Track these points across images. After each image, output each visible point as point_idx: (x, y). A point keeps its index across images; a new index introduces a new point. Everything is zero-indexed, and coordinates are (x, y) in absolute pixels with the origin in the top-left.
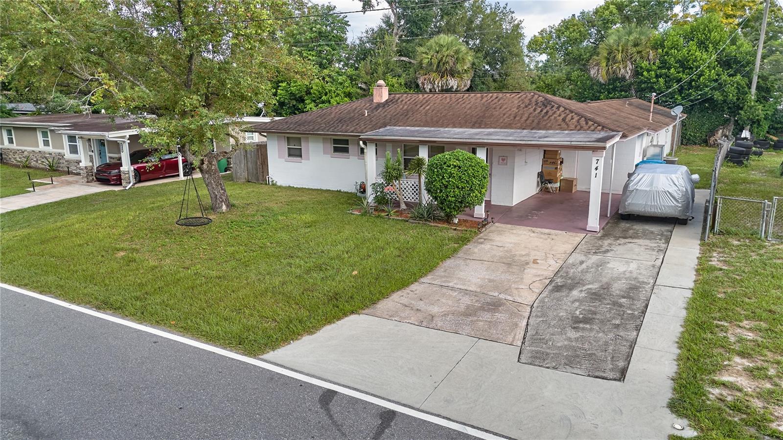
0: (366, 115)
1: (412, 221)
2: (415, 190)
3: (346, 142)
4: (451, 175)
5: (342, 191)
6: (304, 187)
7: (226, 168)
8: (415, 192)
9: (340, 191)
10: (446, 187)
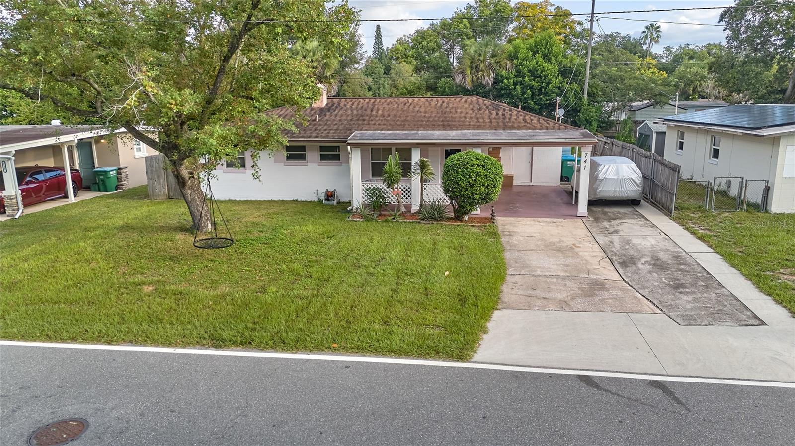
0: (318, 120)
1: (424, 222)
2: (407, 192)
3: (303, 148)
4: (477, 174)
5: (299, 200)
6: (249, 199)
7: (116, 186)
8: (407, 194)
9: (297, 201)
10: (472, 186)
